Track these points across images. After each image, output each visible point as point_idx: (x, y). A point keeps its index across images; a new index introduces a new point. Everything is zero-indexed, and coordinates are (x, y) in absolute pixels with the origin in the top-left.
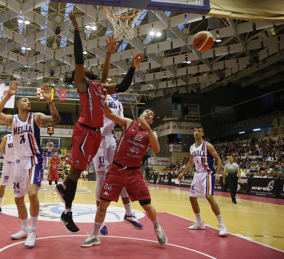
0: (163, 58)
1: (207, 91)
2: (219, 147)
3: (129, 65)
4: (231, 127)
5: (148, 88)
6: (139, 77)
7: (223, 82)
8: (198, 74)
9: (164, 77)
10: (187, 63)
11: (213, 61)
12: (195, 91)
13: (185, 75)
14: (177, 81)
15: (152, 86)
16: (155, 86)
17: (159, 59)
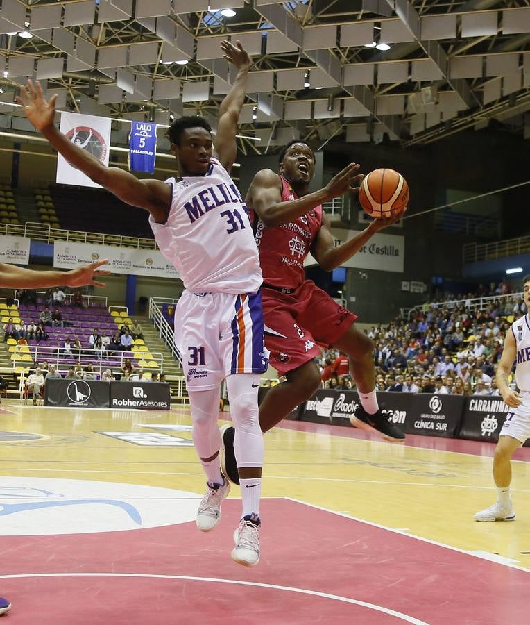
0: (306, 24)
1: (430, 141)
2: (450, 310)
3: (198, 35)
4: (487, 252)
5: (254, 117)
6: (226, 79)
7: (475, 118)
8: (408, 87)
9: (307, 85)
10: (378, 47)
11: (454, 50)
12: (393, 137)
13: (370, 86)
14: (342, 102)
15: (264, 109)
16: (274, 109)
17: (294, 28)
